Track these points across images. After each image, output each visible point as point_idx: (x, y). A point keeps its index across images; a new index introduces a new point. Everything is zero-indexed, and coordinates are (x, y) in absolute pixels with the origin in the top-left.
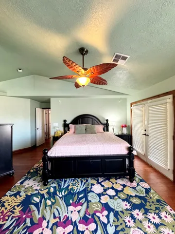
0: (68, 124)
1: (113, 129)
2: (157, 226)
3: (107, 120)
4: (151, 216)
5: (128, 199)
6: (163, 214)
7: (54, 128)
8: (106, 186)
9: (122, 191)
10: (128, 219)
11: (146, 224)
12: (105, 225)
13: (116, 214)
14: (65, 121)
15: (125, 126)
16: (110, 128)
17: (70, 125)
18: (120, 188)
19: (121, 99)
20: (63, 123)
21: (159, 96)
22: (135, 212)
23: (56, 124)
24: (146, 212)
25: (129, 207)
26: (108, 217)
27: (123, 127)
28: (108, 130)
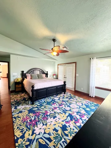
0: (25, 74)
1: (50, 76)
2: (76, 100)
3: (47, 72)
4: (74, 99)
5: (67, 98)
6: (76, 98)
7: (14, 76)
8: (59, 97)
9: (64, 97)
10: (70, 101)
11: (74, 100)
12: (66, 104)
13: (67, 101)
14: (23, 72)
15: (55, 75)
16: (49, 76)
17: (27, 74)
18: (63, 96)
19: (53, 61)
20: (21, 73)
21: (71, 63)
22: (71, 99)
23: (15, 74)
24: (73, 98)
25: (68, 99)
26: (65, 102)
27: (54, 75)
28: (47, 77)
